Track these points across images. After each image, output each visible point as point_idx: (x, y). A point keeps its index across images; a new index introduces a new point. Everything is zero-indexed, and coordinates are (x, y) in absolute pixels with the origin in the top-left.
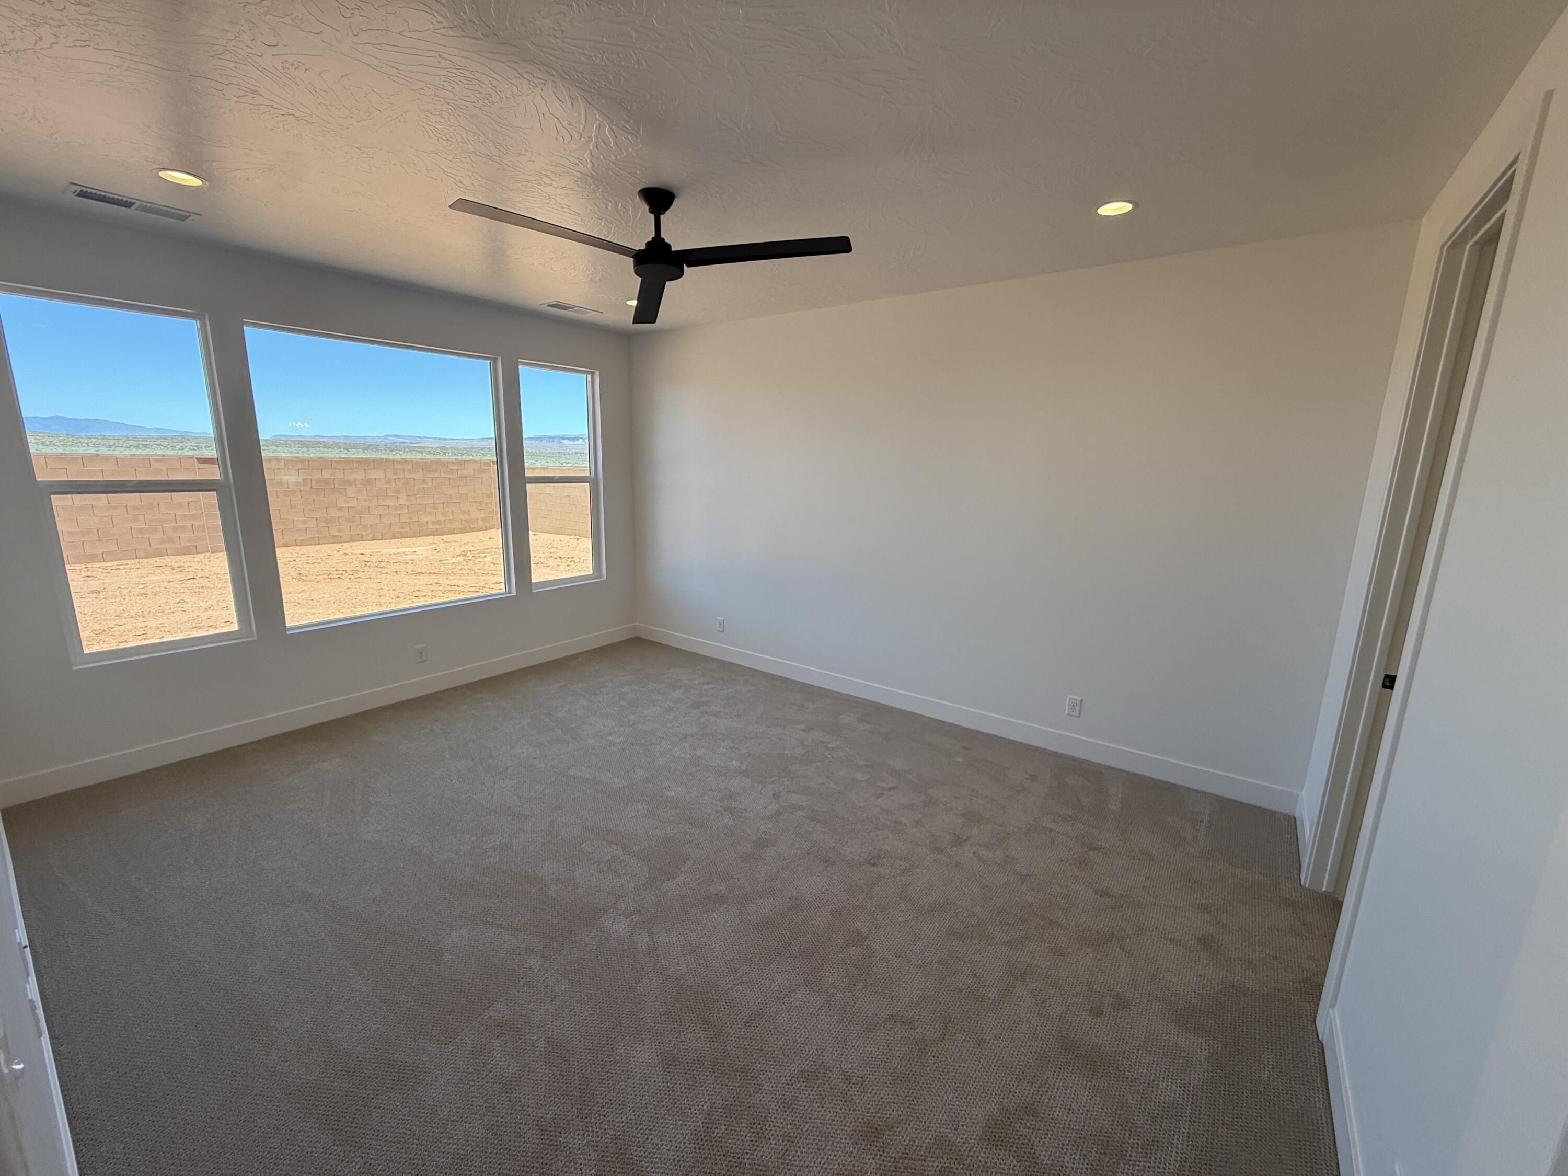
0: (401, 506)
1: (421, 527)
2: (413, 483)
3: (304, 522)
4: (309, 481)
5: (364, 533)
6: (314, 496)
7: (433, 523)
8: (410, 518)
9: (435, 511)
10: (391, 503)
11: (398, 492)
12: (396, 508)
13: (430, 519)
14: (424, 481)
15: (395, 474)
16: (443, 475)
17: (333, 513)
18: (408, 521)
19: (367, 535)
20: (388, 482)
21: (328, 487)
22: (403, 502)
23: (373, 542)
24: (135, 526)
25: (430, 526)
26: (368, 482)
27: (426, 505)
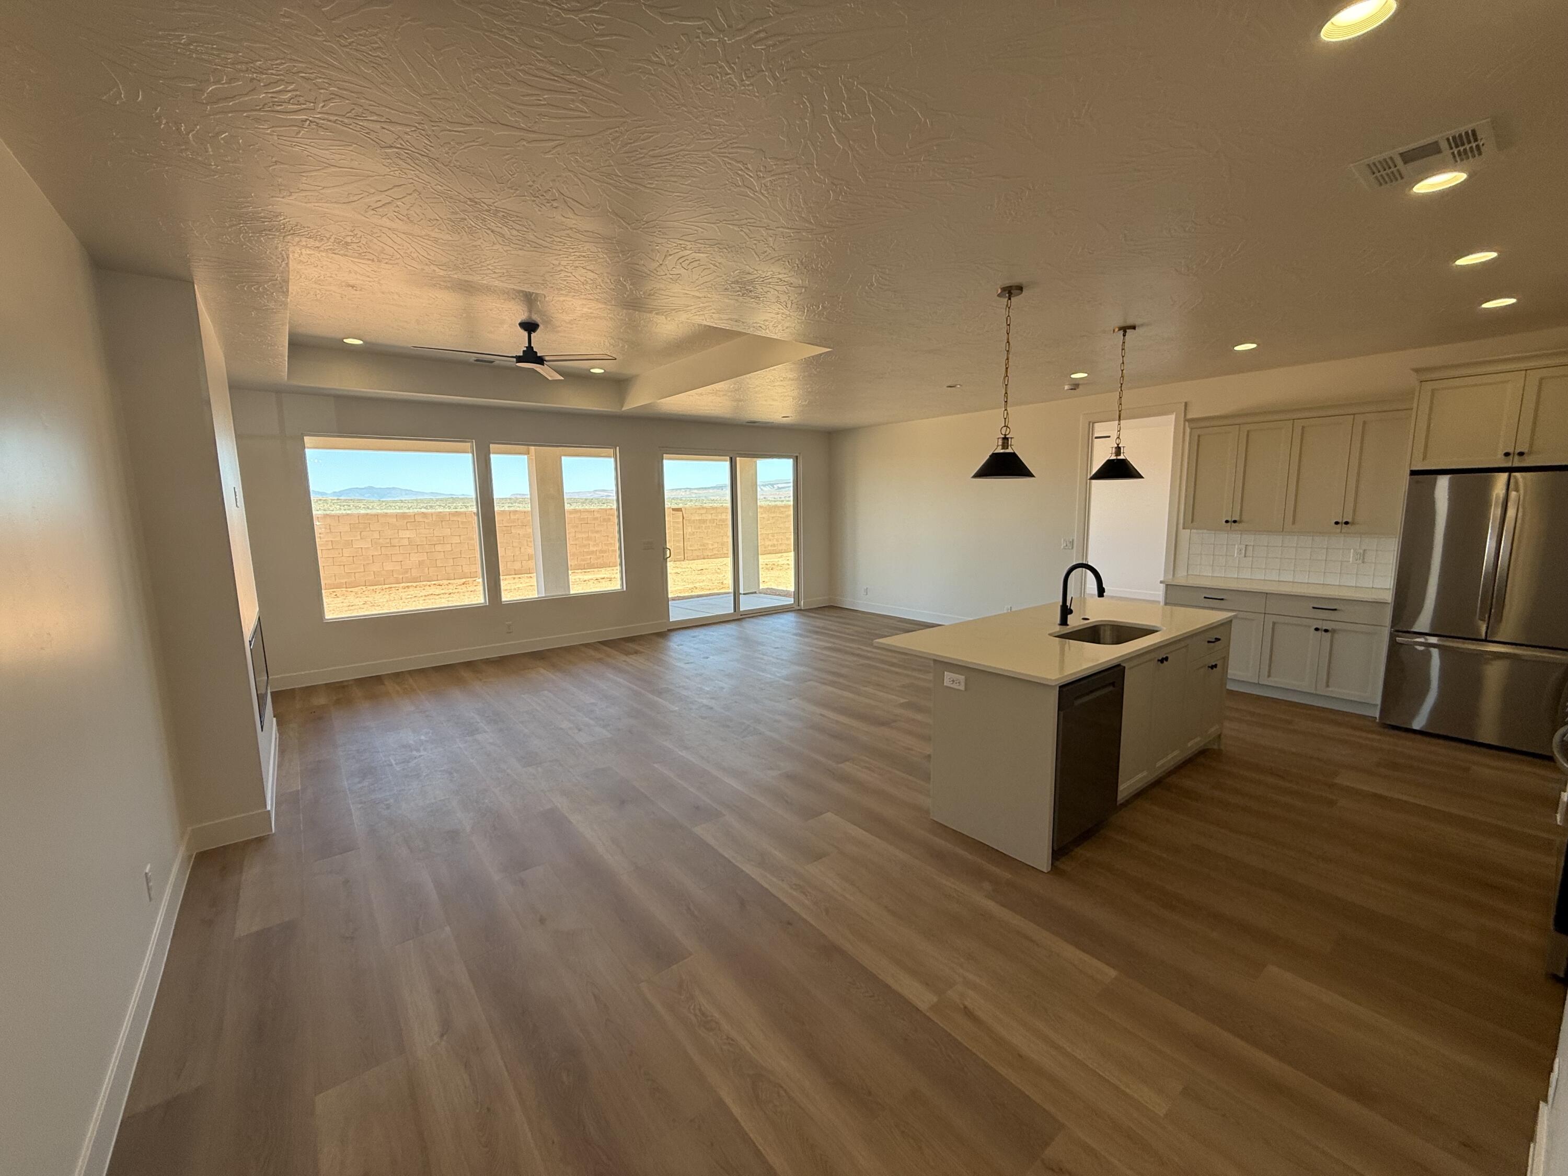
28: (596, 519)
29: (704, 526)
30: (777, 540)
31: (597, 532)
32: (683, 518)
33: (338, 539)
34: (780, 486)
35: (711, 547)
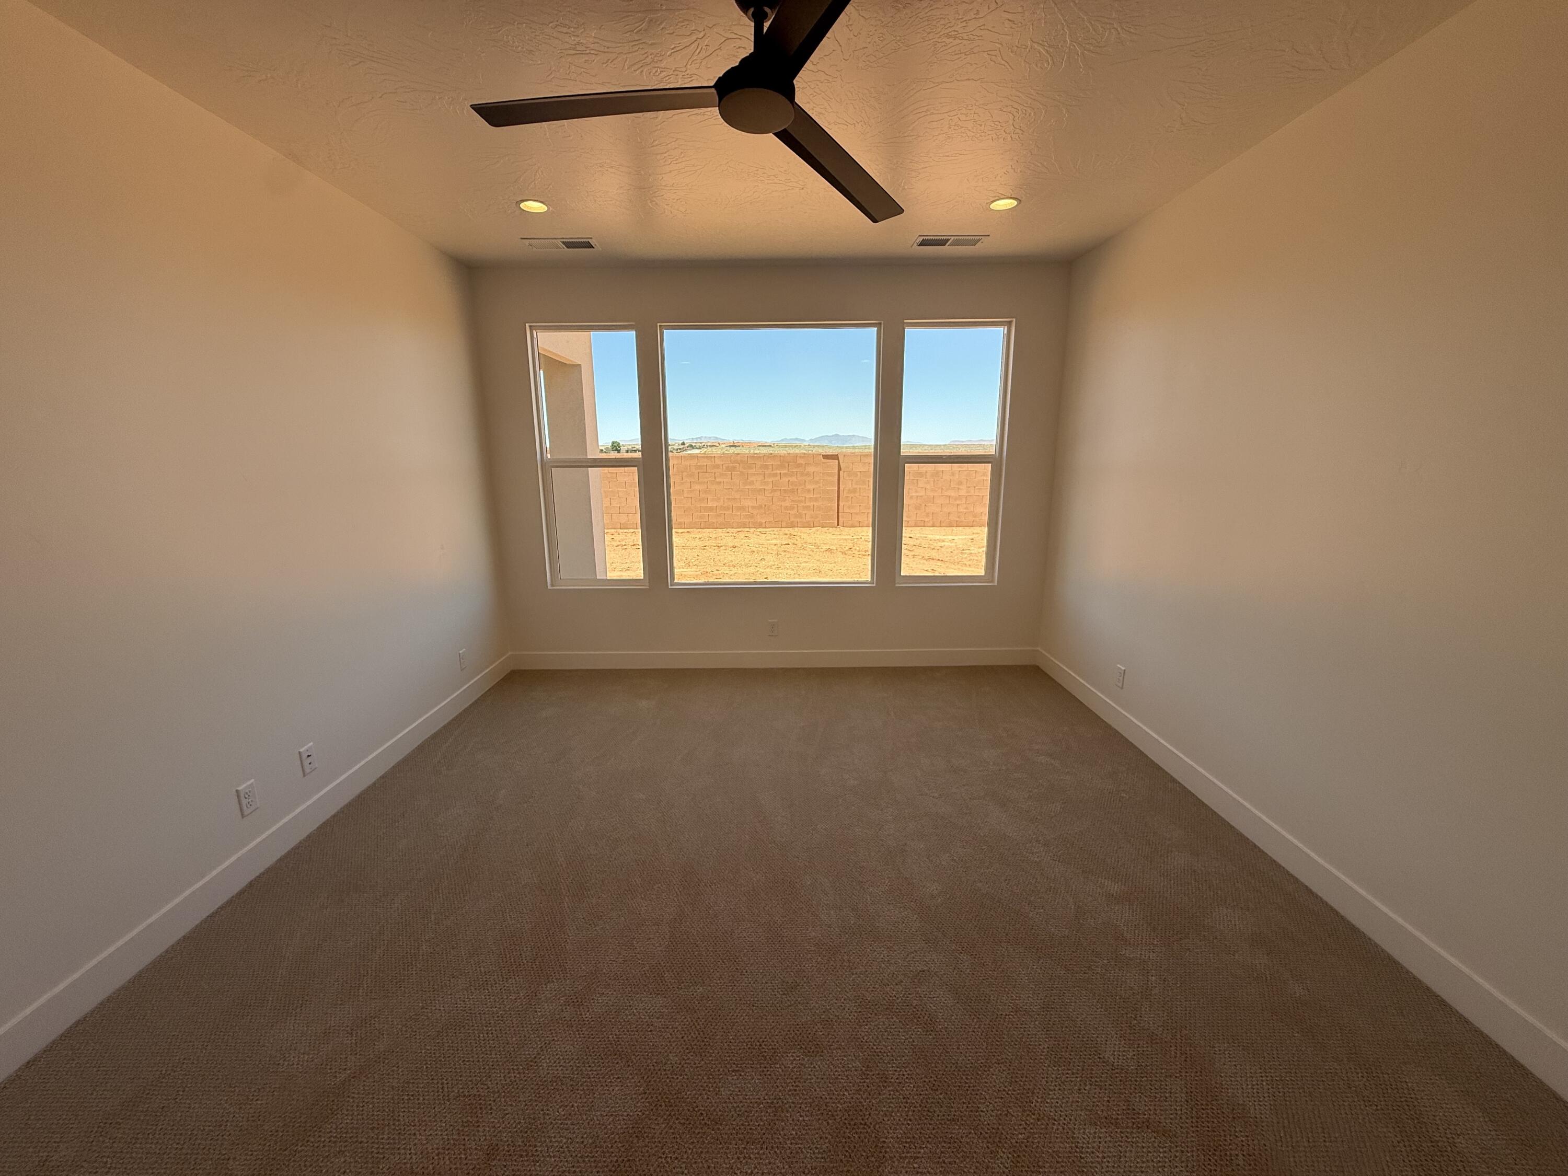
0: (960, 497)
1: (975, 517)
2: (974, 475)
5: (926, 520)
8: (966, 508)
10: (952, 493)
12: (956, 499)
19: (929, 522)
22: (963, 493)
23: (932, 528)
24: (784, 504)
27: (983, 496)
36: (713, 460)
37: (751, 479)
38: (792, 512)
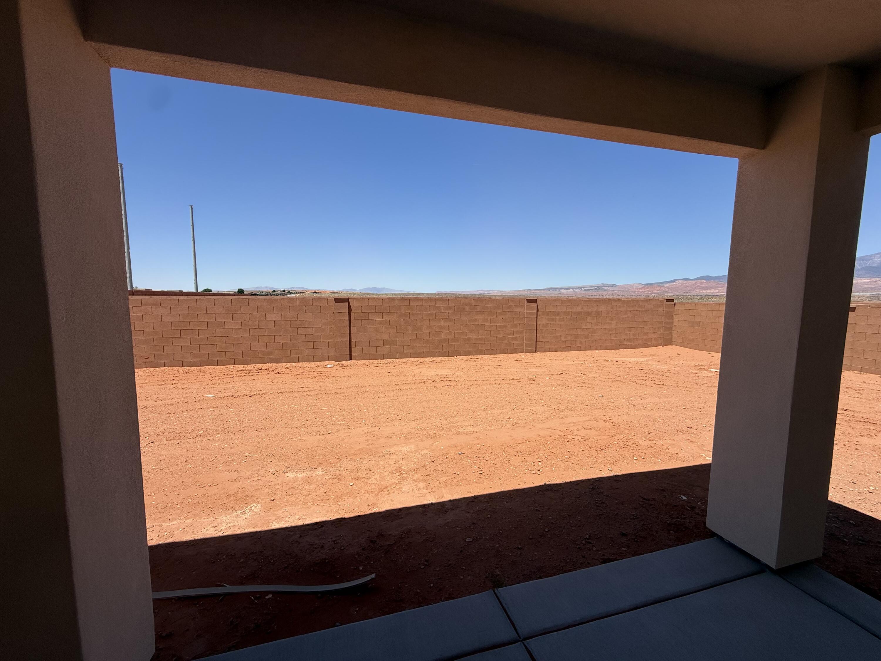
0: (612, 329)
2: (620, 314)
3: (565, 337)
4: (571, 312)
6: (572, 322)
7: (627, 340)
8: (616, 337)
9: (630, 332)
10: (607, 326)
11: (612, 320)
12: (609, 330)
13: (626, 337)
14: (626, 313)
15: (612, 308)
16: (636, 309)
17: (580, 332)
18: (615, 338)
20: (608, 313)
21: (579, 316)
22: (613, 326)
24: (499, 336)
25: (626, 343)
26: (598, 313)
27: (625, 328)
28: (450, 308)
29: (558, 318)
30: (634, 335)
31: (451, 321)
32: (538, 310)
33: (213, 320)
34: (586, 289)
35: (563, 339)
36: (447, 302)
37: (476, 317)
38: (504, 342)
